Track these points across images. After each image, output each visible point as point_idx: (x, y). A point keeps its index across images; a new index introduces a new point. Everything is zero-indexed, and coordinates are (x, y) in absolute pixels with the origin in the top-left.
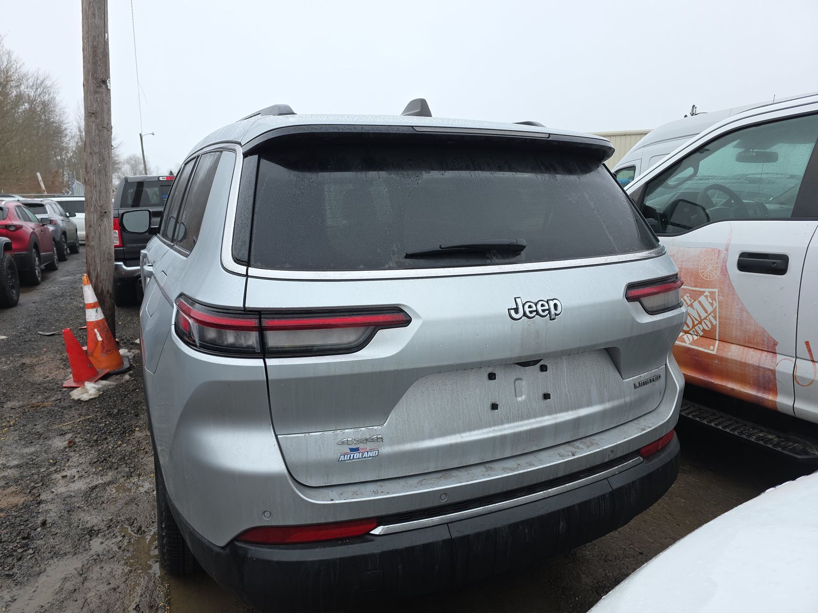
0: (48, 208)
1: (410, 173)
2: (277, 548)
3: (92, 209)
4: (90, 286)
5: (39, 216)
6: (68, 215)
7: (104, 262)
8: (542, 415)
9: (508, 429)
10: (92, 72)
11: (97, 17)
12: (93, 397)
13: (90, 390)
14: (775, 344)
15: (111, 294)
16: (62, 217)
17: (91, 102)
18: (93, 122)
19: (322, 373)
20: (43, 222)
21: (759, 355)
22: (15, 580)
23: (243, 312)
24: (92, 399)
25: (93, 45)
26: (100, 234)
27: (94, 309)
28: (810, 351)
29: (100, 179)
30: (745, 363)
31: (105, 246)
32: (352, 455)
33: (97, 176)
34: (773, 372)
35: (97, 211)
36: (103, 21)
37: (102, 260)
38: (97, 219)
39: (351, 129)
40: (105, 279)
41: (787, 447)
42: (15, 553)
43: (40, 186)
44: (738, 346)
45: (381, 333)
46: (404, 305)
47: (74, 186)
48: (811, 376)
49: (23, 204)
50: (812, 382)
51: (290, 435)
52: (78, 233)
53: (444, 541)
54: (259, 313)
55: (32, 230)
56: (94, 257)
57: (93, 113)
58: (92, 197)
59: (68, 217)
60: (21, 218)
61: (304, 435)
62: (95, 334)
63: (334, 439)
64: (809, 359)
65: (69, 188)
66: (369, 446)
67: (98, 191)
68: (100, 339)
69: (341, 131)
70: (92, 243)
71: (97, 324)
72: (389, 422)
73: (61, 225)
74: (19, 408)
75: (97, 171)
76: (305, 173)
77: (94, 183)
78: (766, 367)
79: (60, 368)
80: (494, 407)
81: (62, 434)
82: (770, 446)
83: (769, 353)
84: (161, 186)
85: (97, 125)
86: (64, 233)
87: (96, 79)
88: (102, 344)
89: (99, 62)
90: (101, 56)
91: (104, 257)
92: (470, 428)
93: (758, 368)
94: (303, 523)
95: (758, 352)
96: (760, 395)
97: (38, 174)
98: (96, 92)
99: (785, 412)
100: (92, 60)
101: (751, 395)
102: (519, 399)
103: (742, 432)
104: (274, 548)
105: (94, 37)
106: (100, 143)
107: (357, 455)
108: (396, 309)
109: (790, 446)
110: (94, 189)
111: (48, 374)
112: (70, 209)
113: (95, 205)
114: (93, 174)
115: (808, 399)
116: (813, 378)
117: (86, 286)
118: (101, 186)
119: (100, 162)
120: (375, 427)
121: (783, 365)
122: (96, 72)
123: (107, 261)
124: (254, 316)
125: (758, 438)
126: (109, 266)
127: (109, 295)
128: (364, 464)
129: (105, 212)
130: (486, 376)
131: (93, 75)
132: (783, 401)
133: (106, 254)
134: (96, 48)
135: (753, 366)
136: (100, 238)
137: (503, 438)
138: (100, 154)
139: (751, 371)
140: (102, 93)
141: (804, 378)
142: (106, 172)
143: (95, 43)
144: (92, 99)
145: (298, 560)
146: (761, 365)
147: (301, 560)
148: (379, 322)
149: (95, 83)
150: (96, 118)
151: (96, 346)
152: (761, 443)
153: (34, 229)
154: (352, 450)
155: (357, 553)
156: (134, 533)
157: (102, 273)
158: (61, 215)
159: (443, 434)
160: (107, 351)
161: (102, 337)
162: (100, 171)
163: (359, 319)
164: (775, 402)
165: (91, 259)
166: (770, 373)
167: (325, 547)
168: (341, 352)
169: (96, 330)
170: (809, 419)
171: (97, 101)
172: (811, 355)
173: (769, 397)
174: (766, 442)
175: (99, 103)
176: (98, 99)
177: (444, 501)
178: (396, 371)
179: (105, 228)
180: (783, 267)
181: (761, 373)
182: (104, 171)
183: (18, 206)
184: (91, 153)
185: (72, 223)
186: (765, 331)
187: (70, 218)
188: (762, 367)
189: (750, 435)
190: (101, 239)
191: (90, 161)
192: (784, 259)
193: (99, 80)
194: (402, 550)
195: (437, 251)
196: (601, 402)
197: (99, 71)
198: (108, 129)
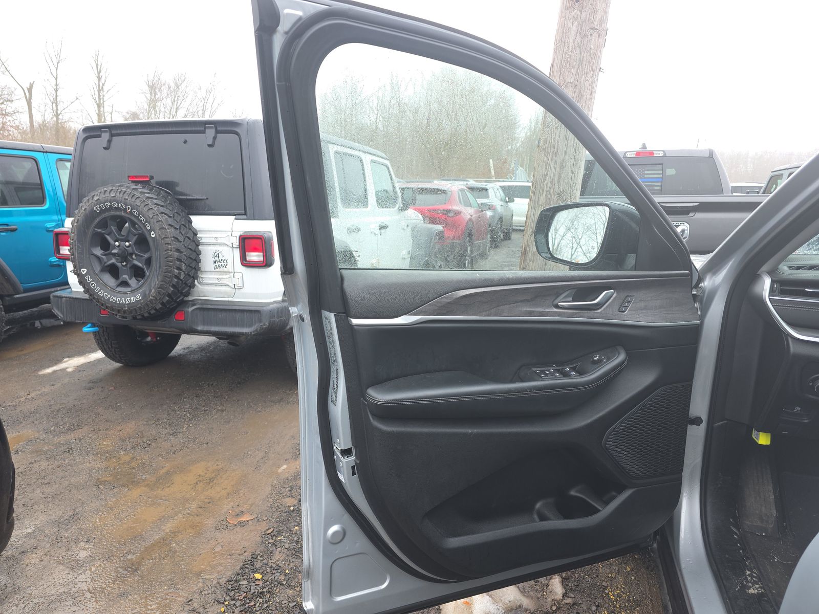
0: (491, 192)
5: (480, 201)
6: (508, 201)
16: (502, 203)
18: (575, 19)
20: (483, 207)
43: (490, 173)
47: (518, 172)
49: (469, 188)
52: (514, 218)
55: (469, 217)
58: (547, 175)
59: (507, 202)
60: (462, 202)
65: (513, 174)
73: (500, 211)
85: (581, 25)
86: (501, 219)
97: (491, 161)
112: (511, 194)
113: (548, 191)
138: (576, 87)
153: (471, 216)
158: (501, 200)
183: (462, 190)
185: (510, 208)
187: (508, 203)
198: (600, 32)
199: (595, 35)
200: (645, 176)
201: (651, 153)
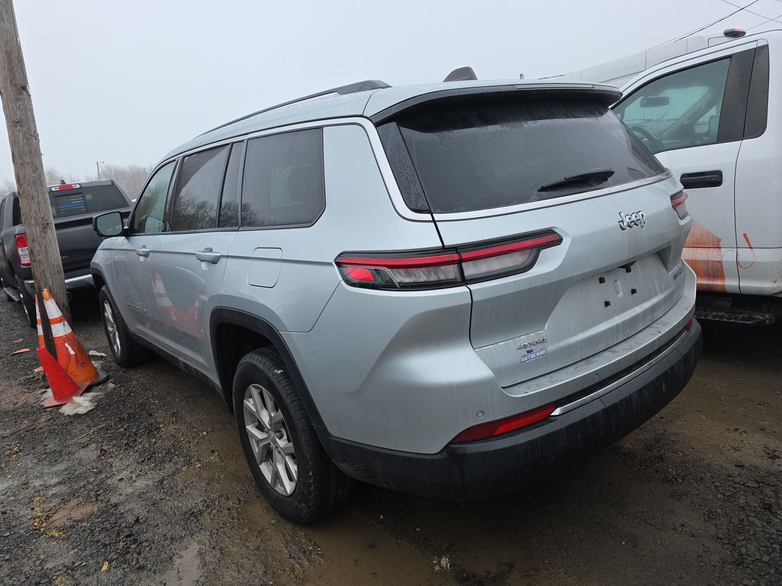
1: (515, 124)
2: (489, 441)
3: (33, 222)
4: (53, 300)
7: (55, 276)
8: (634, 307)
9: (619, 319)
10: (10, 79)
11: (6, 20)
12: (91, 409)
13: (82, 403)
14: (719, 241)
15: (66, 307)
17: (14, 109)
18: (20, 131)
19: (511, 290)
21: (706, 252)
22: (150, 570)
23: (442, 250)
24: (90, 411)
25: (7, 50)
26: (46, 247)
27: (61, 323)
28: (747, 240)
29: (36, 190)
30: (696, 261)
31: (53, 260)
32: (529, 356)
33: (33, 187)
34: (720, 263)
35: (38, 224)
36: (12, 24)
37: (52, 273)
38: (41, 232)
39: (475, 91)
40: (58, 292)
41: (737, 318)
42: (130, 550)
44: (688, 249)
45: (543, 252)
46: (555, 228)
48: (751, 260)
50: (752, 264)
51: (483, 348)
53: (603, 410)
54: (455, 249)
56: (43, 271)
57: (18, 122)
58: (31, 209)
61: (493, 346)
62: (67, 349)
63: (515, 346)
64: (748, 247)
66: (539, 346)
67: (36, 203)
68: (72, 353)
69: (469, 93)
70: (39, 258)
71: (67, 338)
72: (548, 326)
74: (11, 435)
75: (31, 182)
76: (443, 132)
77: (30, 195)
78: (714, 260)
79: (25, 392)
80: (607, 304)
81: (84, 447)
82: (725, 320)
83: (715, 249)
84: (55, 197)
85: (24, 134)
87: (15, 85)
88: (75, 358)
89: (16, 68)
90: (17, 62)
91: (54, 270)
92: (596, 323)
93: (707, 262)
94: (508, 416)
95: (705, 250)
96: (711, 282)
98: (17, 100)
99: (732, 291)
100: (8, 65)
101: (703, 284)
102: (619, 295)
103: (699, 315)
104: (487, 441)
105: (6, 42)
106: (31, 152)
107: (533, 356)
108: (550, 231)
109: (739, 317)
110: (31, 201)
111: (16, 401)
113: (35, 218)
114: (28, 185)
115: (749, 277)
116: (753, 261)
117: (49, 301)
118: (38, 197)
119: (33, 172)
120: (540, 332)
121: (727, 256)
122: (14, 79)
123: (57, 274)
124: (452, 252)
125: (713, 317)
126: (60, 279)
127: (65, 309)
128: (538, 362)
129: (48, 224)
130: (598, 281)
131: (11, 82)
132: (730, 283)
133: (55, 267)
134: (10, 53)
135: (703, 261)
136: (46, 251)
137: (618, 326)
138: (32, 164)
139: (701, 265)
140: (24, 100)
141: (746, 262)
142: (41, 182)
143: (8, 48)
144: (15, 108)
145: (510, 445)
146: (709, 260)
147: (512, 445)
148: (541, 244)
149: (15, 90)
150: (22, 126)
151: (70, 360)
152: (718, 319)
154: (529, 352)
155: (550, 431)
156: (236, 504)
157: (55, 287)
159: (583, 330)
160: (82, 364)
161: (74, 350)
162: (34, 182)
163: (529, 242)
164: (724, 285)
165: (41, 274)
166: (718, 263)
167: (525, 432)
168: (519, 271)
169: (67, 345)
170: (753, 293)
171: (20, 108)
172: (749, 243)
173: (718, 283)
174: (720, 318)
175: (22, 110)
176: (21, 106)
177: (597, 379)
178: (558, 281)
179: (50, 240)
180: (719, 180)
181: (710, 266)
182: (39, 181)
184: (22, 164)
186: (709, 232)
188: (711, 261)
189: (706, 316)
190: (48, 251)
191: (23, 172)
192: (719, 173)
193: (19, 87)
194: (579, 422)
195: (562, 182)
196: (662, 292)
197: (18, 77)
198: (36, 137)
199: (34, 139)
200: (72, 203)
201: (70, 186)
